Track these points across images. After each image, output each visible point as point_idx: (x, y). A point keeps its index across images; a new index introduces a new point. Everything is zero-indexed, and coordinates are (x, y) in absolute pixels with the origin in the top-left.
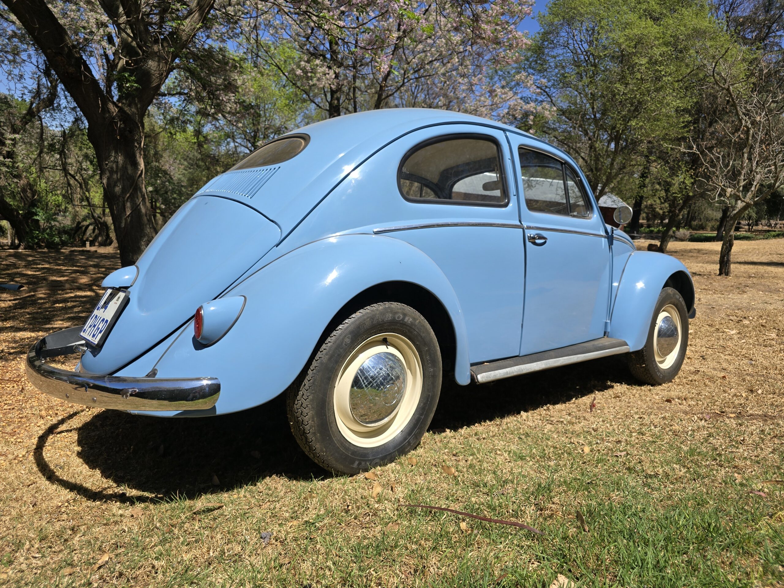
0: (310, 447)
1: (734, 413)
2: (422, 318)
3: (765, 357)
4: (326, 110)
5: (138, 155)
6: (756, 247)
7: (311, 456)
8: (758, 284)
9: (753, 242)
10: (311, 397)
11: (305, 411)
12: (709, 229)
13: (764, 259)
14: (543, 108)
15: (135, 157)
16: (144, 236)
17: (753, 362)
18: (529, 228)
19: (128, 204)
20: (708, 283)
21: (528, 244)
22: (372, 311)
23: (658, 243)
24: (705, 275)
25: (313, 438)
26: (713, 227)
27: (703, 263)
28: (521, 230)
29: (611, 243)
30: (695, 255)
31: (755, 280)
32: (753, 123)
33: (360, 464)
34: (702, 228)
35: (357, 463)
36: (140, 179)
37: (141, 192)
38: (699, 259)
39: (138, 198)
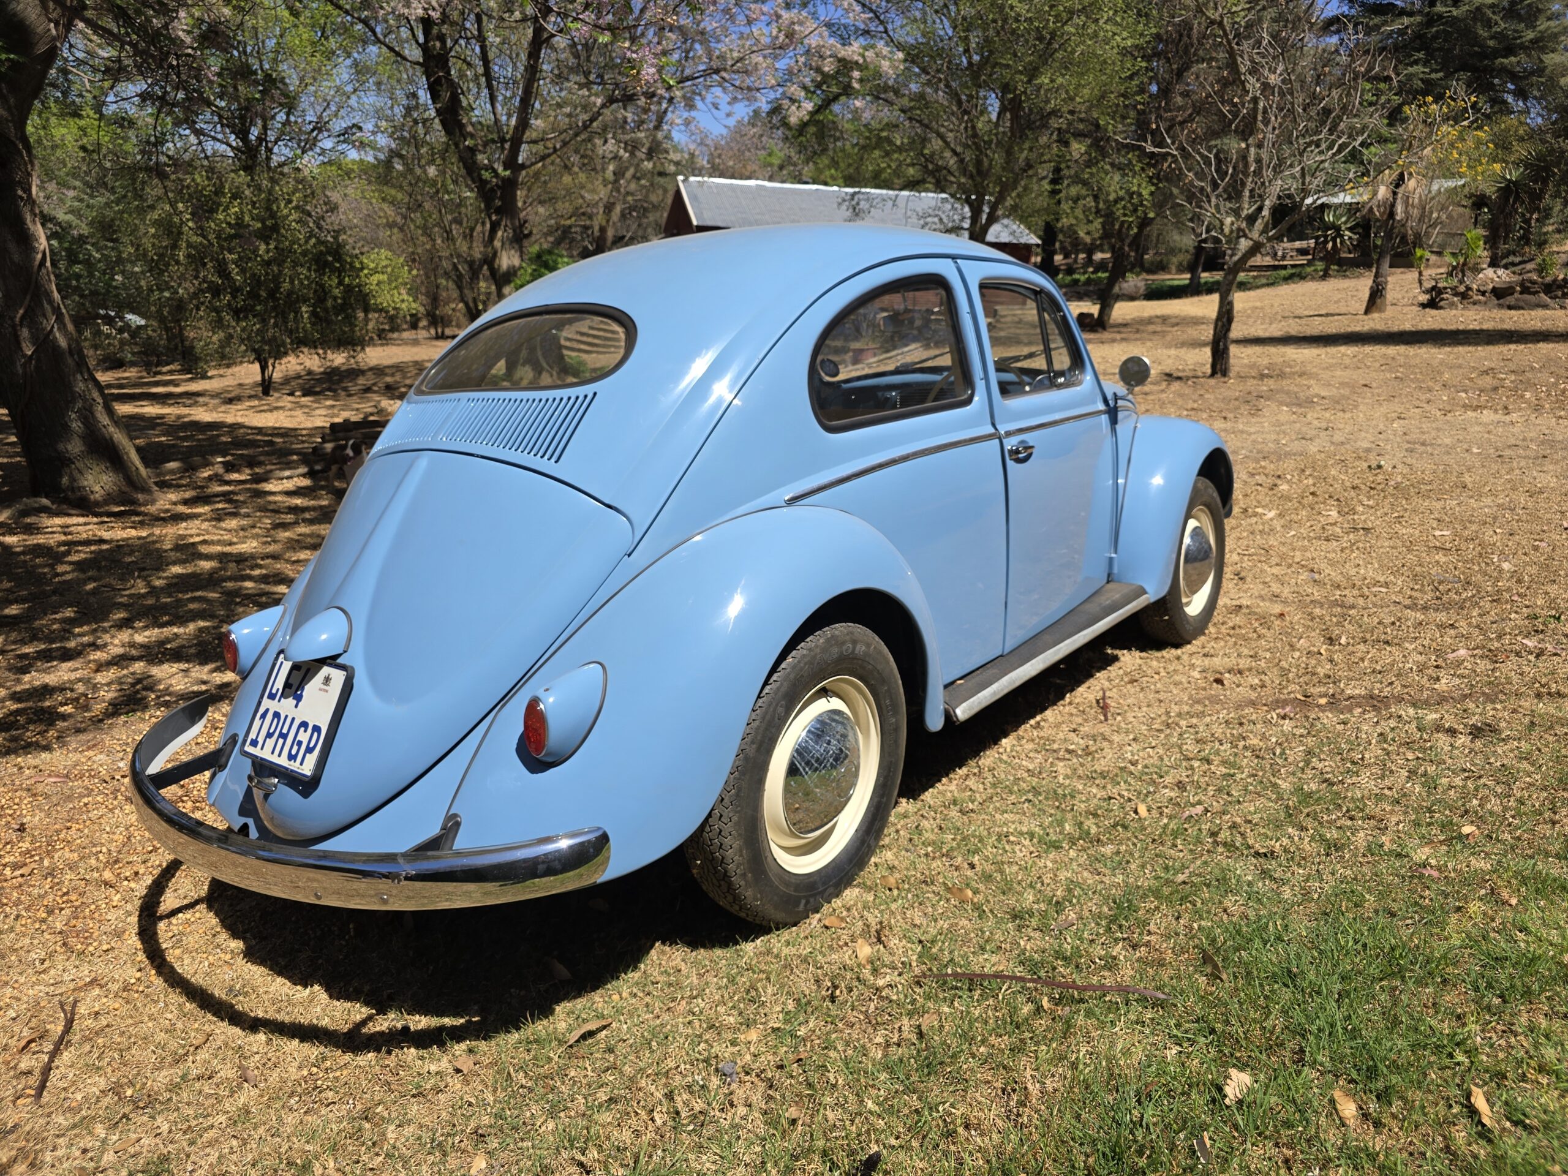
0: (736, 898)
1: (1325, 695)
2: (877, 638)
3: (1332, 563)
4: (418, 63)
5: (28, 218)
6: (1258, 304)
7: (743, 915)
8: (1278, 392)
9: (1252, 293)
10: (735, 819)
11: (728, 841)
12: (1173, 269)
13: (1275, 331)
14: (877, 55)
15: (22, 222)
16: (73, 401)
17: (1317, 576)
18: (1009, 434)
19: (25, 333)
20: (1196, 397)
21: (1010, 464)
22: (810, 650)
23: (1094, 309)
24: (1188, 378)
25: (743, 883)
26: (1181, 264)
27: (1176, 347)
28: (997, 441)
29: (1114, 421)
30: (1159, 329)
31: (1271, 383)
32: (1266, 86)
33: (807, 902)
34: (1161, 267)
35: (803, 902)
36: (44, 271)
37: (51, 301)
38: (1169, 338)
39: (45, 316)
